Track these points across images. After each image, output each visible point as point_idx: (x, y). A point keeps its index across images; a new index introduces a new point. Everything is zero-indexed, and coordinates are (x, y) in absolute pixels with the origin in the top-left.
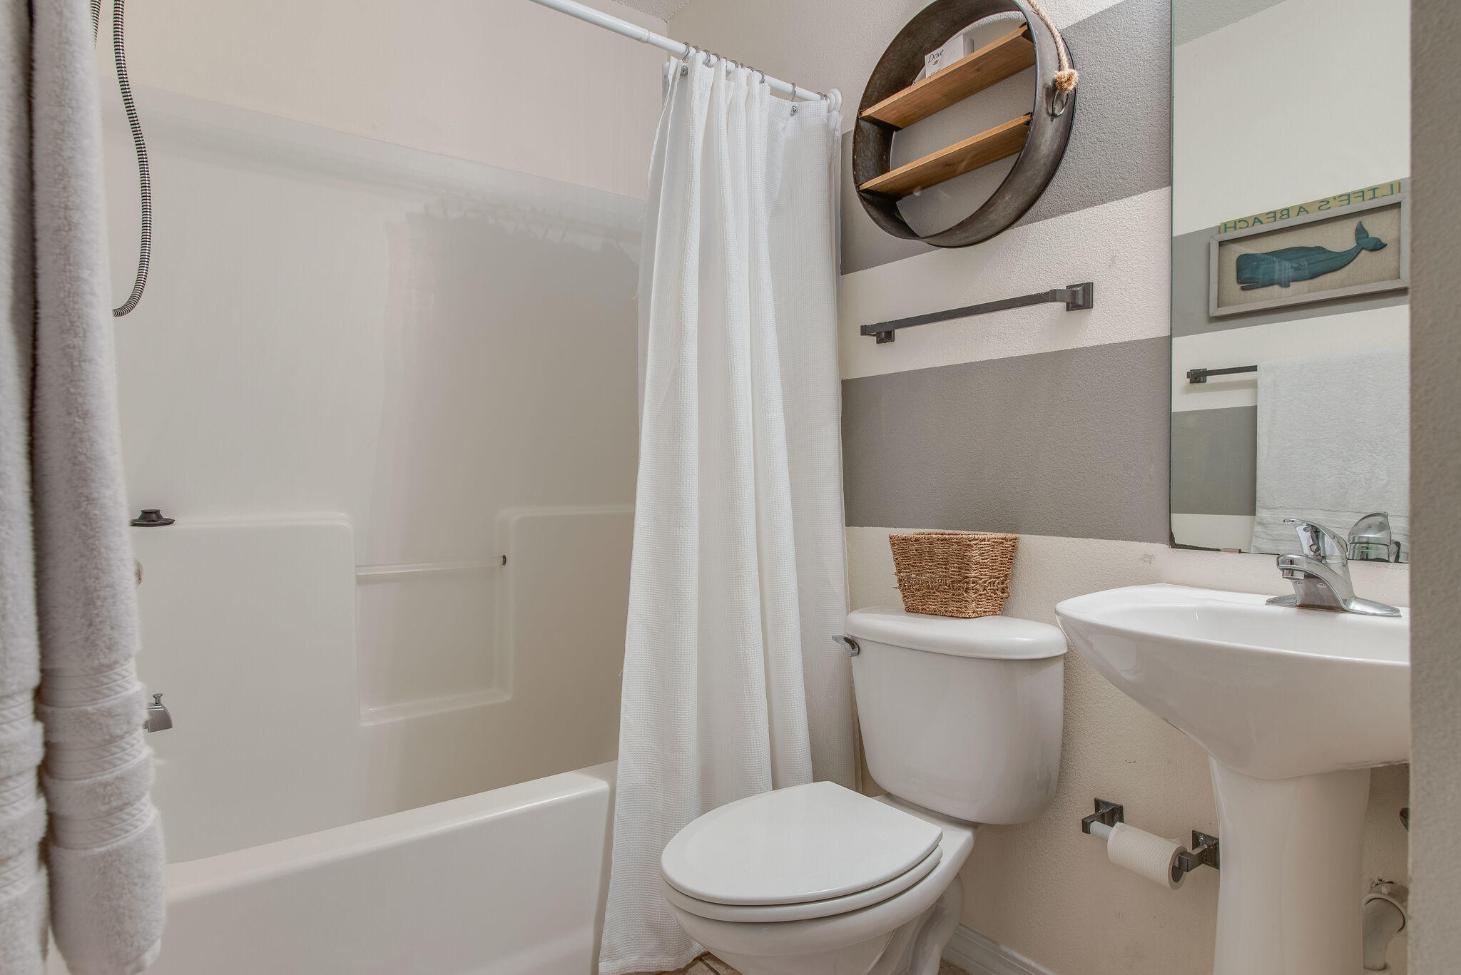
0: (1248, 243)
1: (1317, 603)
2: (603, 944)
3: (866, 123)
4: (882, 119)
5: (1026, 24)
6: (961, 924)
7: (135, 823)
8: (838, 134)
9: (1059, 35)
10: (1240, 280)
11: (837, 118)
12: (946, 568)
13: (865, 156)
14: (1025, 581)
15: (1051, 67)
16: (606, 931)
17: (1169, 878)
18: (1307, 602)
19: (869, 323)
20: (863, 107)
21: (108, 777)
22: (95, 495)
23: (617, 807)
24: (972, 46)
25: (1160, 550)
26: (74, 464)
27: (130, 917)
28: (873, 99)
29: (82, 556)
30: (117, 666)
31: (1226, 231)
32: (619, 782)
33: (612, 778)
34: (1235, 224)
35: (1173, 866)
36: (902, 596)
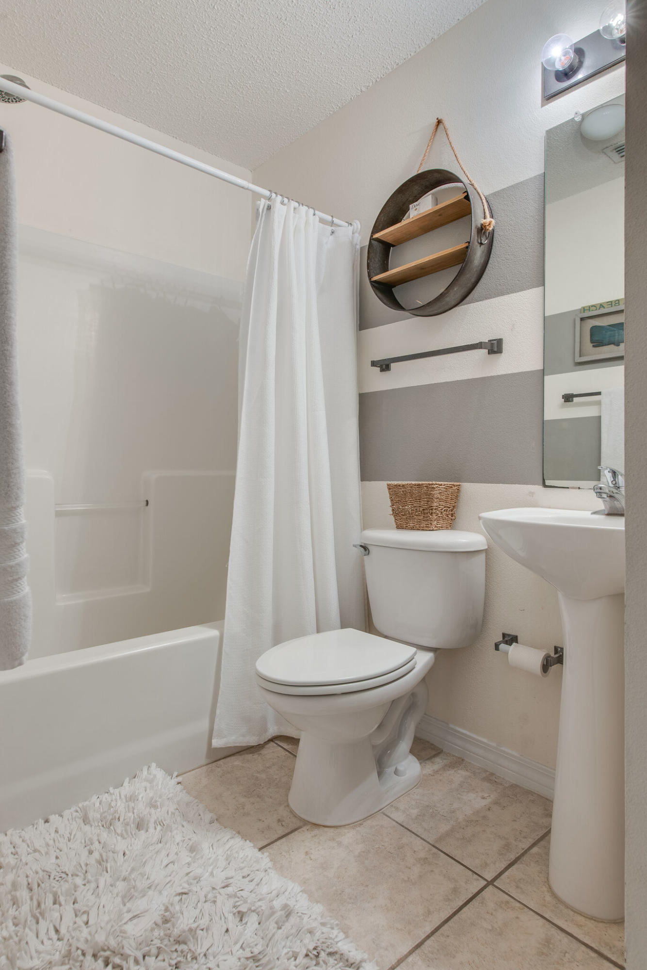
0: (597, 319)
1: (616, 512)
2: (215, 728)
3: (375, 242)
4: (384, 240)
5: (466, 192)
6: (425, 714)
7: (22, 588)
8: (358, 247)
9: (485, 199)
10: (592, 341)
11: (358, 238)
12: (419, 502)
13: (375, 261)
14: (465, 510)
15: (480, 216)
16: (217, 720)
17: (541, 672)
18: (610, 512)
19: (377, 358)
20: (373, 233)
21: (12, 563)
22: (14, 423)
23: (224, 646)
24: (436, 201)
25: (538, 488)
26: (5, 407)
27: (19, 636)
28: (380, 228)
29: (6, 452)
30: (18, 508)
31: (584, 312)
32: (225, 631)
33: (221, 629)
34: (589, 308)
35: (543, 665)
36: (394, 519)
